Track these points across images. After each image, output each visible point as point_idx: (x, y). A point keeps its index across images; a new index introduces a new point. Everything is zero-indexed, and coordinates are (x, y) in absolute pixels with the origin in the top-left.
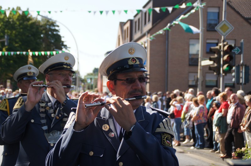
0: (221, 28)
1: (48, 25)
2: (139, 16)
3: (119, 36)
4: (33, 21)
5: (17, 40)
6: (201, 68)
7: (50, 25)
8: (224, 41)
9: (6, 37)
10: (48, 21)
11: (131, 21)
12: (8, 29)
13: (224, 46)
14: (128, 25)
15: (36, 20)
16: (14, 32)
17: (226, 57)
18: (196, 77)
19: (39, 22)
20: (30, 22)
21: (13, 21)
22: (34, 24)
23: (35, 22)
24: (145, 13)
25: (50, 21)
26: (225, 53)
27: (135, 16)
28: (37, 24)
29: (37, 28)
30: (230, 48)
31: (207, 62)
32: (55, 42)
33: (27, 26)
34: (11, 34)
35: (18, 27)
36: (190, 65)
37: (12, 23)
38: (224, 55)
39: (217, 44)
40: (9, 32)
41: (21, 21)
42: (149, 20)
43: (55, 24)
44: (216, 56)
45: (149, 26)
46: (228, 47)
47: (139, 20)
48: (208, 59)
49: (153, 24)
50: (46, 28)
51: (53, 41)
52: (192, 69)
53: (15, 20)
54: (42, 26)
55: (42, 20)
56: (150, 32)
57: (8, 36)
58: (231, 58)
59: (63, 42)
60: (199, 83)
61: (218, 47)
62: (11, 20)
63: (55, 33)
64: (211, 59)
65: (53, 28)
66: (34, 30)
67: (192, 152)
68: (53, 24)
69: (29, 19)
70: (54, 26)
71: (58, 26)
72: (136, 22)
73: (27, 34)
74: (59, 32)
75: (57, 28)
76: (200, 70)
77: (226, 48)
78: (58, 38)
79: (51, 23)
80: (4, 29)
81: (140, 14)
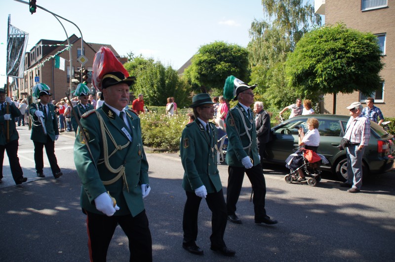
0: (81, 60)
2: (34, 50)
6: (71, 84)
8: (82, 68)
13: (83, 70)
17: (84, 77)
24: (38, 49)
26: (84, 74)
27: (31, 50)
30: (87, 71)
31: (74, 80)
36: (68, 82)
38: (83, 76)
39: (79, 69)
42: (40, 54)
44: (79, 76)
45: (41, 57)
46: (85, 71)
47: (34, 53)
49: (43, 56)
56: (41, 61)
58: (87, 77)
61: (79, 71)
64: (75, 78)
67: (66, 134)
72: (32, 54)
77: (84, 71)
81: (34, 49)
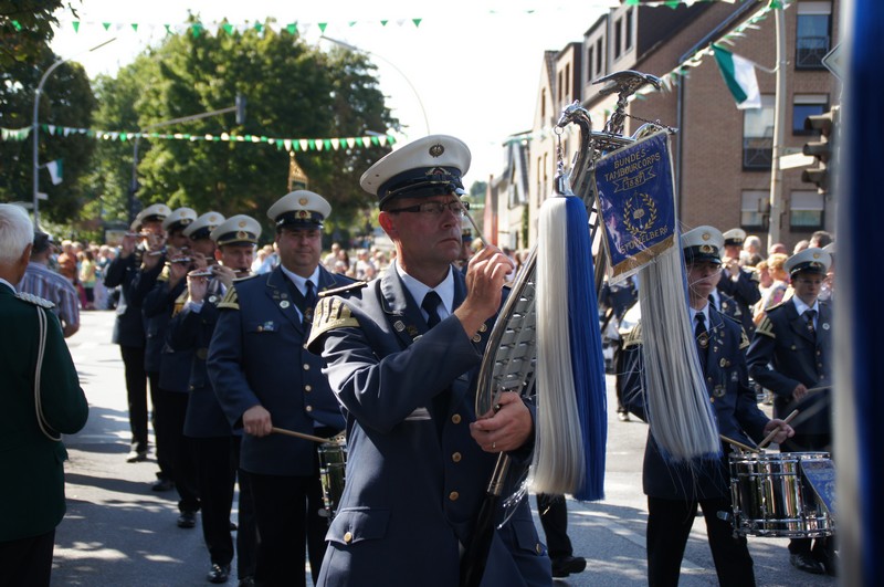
1: (349, 64)
2: (601, 31)
3: (544, 91)
4: (309, 55)
5: (268, 109)
6: (780, 178)
7: (353, 66)
9: (238, 100)
10: (348, 54)
11: (578, 47)
12: (244, 80)
14: (569, 58)
15: (317, 52)
16: (259, 87)
18: (764, 202)
19: (324, 57)
20: (301, 58)
21: (256, 57)
22: (312, 61)
23: (314, 57)
24: (618, 24)
25: (355, 53)
27: (588, 34)
28: (319, 62)
29: (320, 75)
31: (798, 160)
32: (367, 110)
33: (292, 68)
34: (251, 91)
35: (270, 73)
36: (745, 169)
37: (252, 61)
39: (826, 108)
40: (248, 87)
41: (278, 57)
42: (628, 45)
43: (367, 63)
44: (823, 140)
45: (627, 61)
47: (600, 42)
48: (801, 149)
49: (639, 54)
50: (344, 74)
51: (361, 109)
52: (752, 179)
53: (261, 53)
54: (331, 69)
55: (333, 51)
57: (244, 97)
59: (389, 110)
60: (774, 220)
61: (829, 115)
62: (250, 54)
63: (366, 86)
64: (807, 152)
65: (362, 72)
66: (312, 79)
68: (361, 62)
69: (299, 50)
70: (365, 67)
71: (375, 68)
72: (591, 50)
73: (293, 91)
74: (378, 83)
75: (371, 73)
76: (776, 181)
78: (374, 100)
79: (355, 58)
80: (234, 79)
81: (603, 26)
